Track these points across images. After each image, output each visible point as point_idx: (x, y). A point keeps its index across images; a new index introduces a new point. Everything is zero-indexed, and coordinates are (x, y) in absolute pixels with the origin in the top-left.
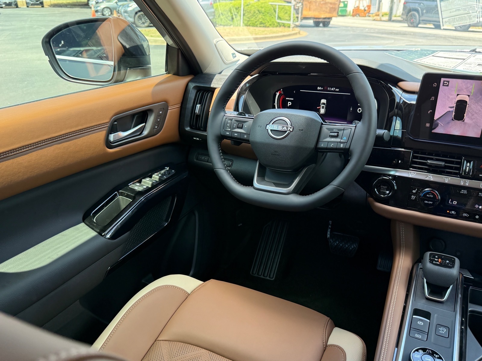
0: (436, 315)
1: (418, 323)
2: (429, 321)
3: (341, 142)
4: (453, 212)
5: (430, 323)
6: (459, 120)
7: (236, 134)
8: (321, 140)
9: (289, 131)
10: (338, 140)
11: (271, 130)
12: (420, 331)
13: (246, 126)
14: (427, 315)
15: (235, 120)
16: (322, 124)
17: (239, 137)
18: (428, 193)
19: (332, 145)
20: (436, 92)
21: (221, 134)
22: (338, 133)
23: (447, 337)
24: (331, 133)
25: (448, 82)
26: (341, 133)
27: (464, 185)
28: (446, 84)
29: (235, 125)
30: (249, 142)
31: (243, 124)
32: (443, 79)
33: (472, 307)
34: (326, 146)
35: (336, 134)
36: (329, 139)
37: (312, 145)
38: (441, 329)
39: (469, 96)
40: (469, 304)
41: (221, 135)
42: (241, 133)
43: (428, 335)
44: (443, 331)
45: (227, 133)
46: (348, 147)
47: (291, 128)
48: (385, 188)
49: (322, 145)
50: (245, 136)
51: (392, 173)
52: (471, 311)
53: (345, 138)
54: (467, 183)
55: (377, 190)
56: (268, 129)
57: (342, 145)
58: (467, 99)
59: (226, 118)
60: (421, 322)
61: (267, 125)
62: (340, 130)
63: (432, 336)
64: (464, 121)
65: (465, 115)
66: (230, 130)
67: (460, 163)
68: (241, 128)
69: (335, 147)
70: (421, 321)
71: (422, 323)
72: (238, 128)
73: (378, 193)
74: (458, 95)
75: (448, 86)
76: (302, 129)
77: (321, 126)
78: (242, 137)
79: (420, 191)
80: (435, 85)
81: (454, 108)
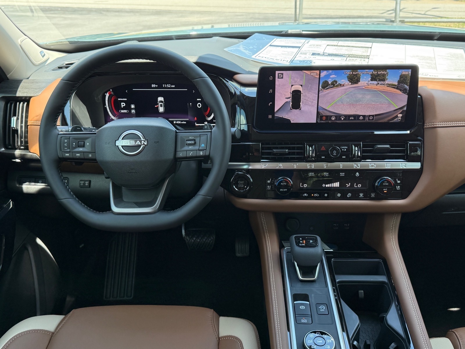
0: (313, 295)
1: (301, 308)
2: (309, 303)
3: (199, 150)
4: (305, 195)
5: (311, 304)
6: (296, 109)
7: (78, 155)
8: (179, 149)
9: (143, 145)
10: (197, 147)
11: (122, 146)
12: (305, 315)
13: (88, 144)
14: (305, 297)
15: (73, 138)
16: (176, 132)
17: (82, 157)
18: (281, 182)
19: (191, 154)
20: (272, 85)
21: (59, 156)
22: (195, 140)
23: (328, 314)
24: (187, 141)
25: (282, 74)
26: (197, 140)
27: (311, 168)
28: (281, 76)
29: (74, 144)
30: (96, 160)
31: (84, 142)
32: (277, 72)
33: (339, 278)
34: (185, 156)
35: (193, 142)
36: (186, 148)
37: (171, 156)
38: (320, 307)
39: (302, 86)
40: (336, 276)
41: (59, 158)
42: (84, 152)
43: (311, 317)
44: (323, 309)
45: (67, 155)
46: (207, 154)
47: (145, 141)
48: (242, 183)
49: (180, 155)
50: (90, 156)
51: (245, 167)
52: (339, 282)
53: (203, 145)
54: (313, 166)
55: (235, 187)
56: (118, 146)
57: (201, 152)
58: (300, 88)
59: (62, 137)
60: (302, 307)
61: (116, 141)
62: (196, 137)
63: (316, 317)
64: (301, 109)
65: (301, 103)
66: (69, 150)
67: (304, 148)
68: (83, 146)
69: (195, 155)
70: (303, 305)
71: (304, 307)
72: (79, 146)
73: (237, 189)
74: (292, 86)
75: (282, 78)
76: (157, 141)
77: (176, 134)
78: (86, 157)
79: (274, 180)
80: (271, 78)
81: (291, 99)
